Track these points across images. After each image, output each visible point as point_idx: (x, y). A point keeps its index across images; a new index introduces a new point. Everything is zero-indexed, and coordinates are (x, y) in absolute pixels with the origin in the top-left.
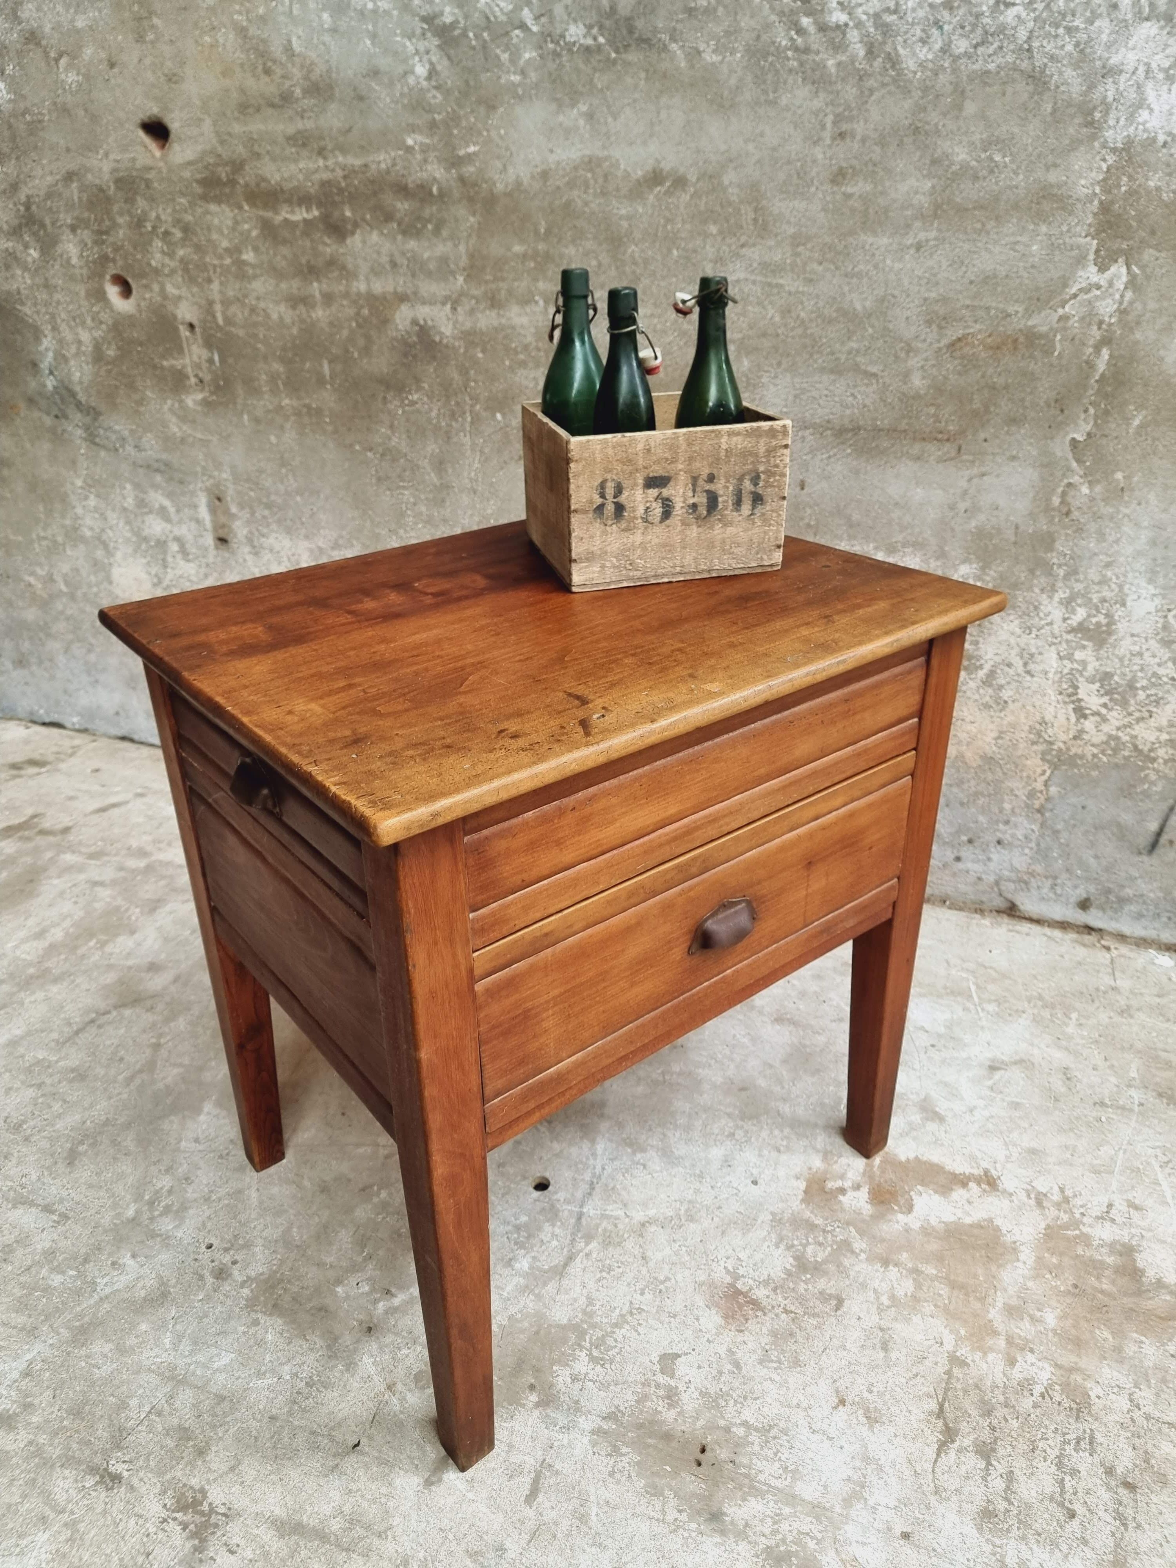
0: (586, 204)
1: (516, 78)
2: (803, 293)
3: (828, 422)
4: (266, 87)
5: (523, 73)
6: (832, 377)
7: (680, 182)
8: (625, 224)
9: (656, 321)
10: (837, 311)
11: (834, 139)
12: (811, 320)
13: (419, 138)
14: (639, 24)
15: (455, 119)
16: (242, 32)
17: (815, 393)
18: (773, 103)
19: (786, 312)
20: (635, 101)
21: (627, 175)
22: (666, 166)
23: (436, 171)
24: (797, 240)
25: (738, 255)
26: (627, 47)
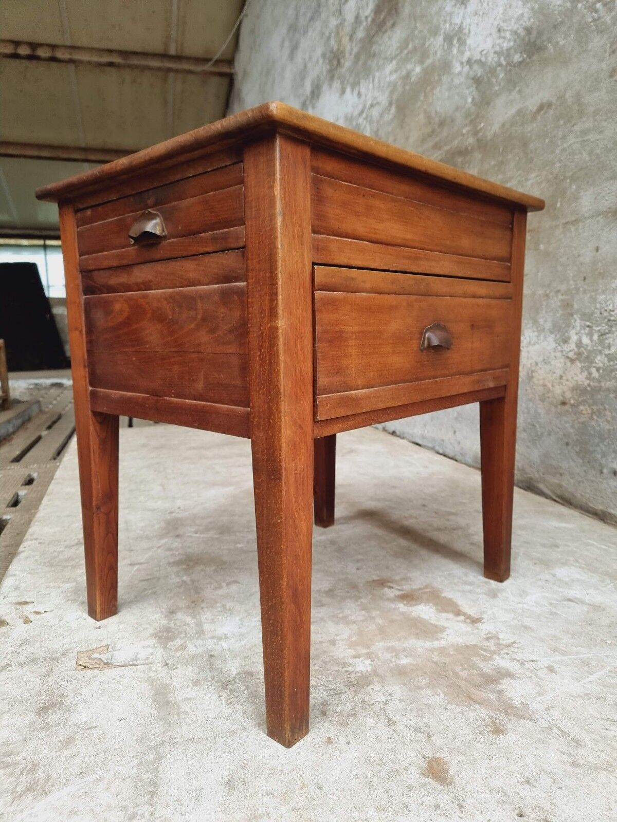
0: (516, 131)
1: (497, 88)
2: (598, 140)
3: (610, 208)
4: (429, 130)
5: (499, 85)
6: (611, 181)
7: (550, 105)
8: (529, 135)
9: (538, 178)
10: (613, 144)
11: (610, 55)
12: (602, 153)
13: (468, 128)
14: (538, 42)
15: (477, 115)
16: (425, 111)
17: (603, 194)
18: (585, 51)
19: (590, 154)
20: (535, 76)
21: (531, 111)
22: (545, 101)
23: (471, 140)
24: (595, 113)
25: (571, 131)
26: (533, 55)
